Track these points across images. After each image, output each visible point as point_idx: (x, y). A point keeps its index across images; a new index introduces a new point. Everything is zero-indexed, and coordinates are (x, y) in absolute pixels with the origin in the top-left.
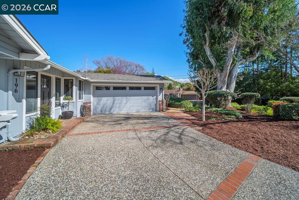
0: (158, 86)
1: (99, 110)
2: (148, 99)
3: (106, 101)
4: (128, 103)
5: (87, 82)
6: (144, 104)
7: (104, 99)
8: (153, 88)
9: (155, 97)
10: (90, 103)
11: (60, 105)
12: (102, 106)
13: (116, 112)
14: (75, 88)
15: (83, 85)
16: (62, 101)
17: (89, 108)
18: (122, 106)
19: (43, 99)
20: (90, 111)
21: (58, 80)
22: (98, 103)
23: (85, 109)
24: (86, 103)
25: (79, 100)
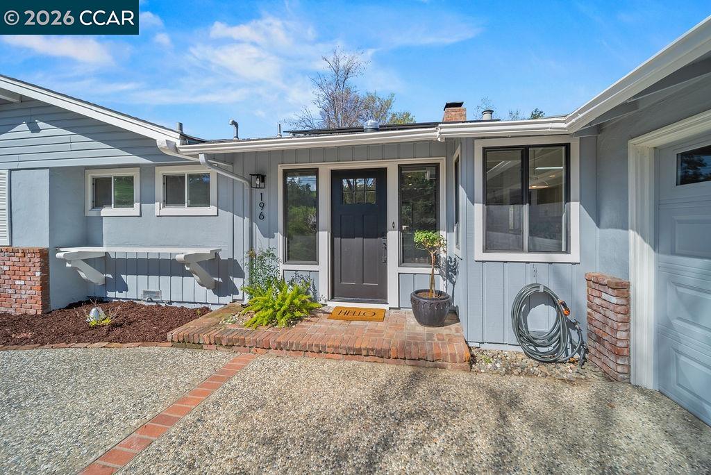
10: (622, 288)
24: (595, 283)
25: (479, 254)
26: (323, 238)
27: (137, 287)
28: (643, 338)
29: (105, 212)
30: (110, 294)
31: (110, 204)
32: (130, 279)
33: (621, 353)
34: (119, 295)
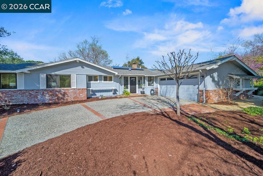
0: (199, 73)
1: (161, 93)
2: (190, 88)
4: (175, 91)
9: (197, 86)
14: (146, 82)
22: (161, 89)
23: (155, 92)
24: (156, 88)
25: (148, 86)
26: (129, 86)
27: (98, 95)
28: (159, 92)
29: (91, 82)
30: (92, 96)
31: (92, 81)
32: (96, 93)
33: (158, 93)
34: (94, 96)
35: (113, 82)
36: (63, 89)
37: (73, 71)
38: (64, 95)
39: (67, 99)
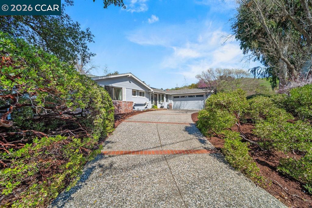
0: (205, 94)
1: (175, 107)
2: (198, 102)
3: (178, 103)
4: (188, 105)
5: (170, 95)
6: (196, 105)
7: (177, 102)
8: (202, 96)
9: (203, 101)
10: (171, 104)
11: (160, 104)
12: (176, 105)
13: (182, 109)
14: (165, 98)
15: (168, 97)
16: (161, 102)
17: (171, 106)
18: (185, 105)
19: (155, 101)
20: (172, 107)
21: (159, 95)
22: (175, 104)
23: (169, 107)
25: (166, 102)
32: (135, 107)
35: (145, 97)
36: (118, 102)
37: (124, 84)
38: (118, 107)
39: (120, 111)
